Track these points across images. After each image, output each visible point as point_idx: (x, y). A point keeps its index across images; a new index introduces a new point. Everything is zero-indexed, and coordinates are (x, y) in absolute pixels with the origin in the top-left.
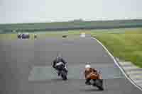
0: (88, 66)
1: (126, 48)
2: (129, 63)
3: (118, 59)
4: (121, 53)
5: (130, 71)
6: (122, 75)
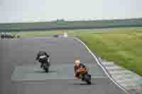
0: (78, 62)
1: (109, 48)
2: (112, 63)
3: (100, 59)
4: (104, 53)
5: (113, 70)
6: (105, 75)
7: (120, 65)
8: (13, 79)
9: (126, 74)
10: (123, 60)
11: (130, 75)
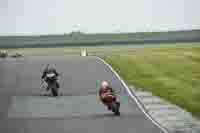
8: (10, 115)
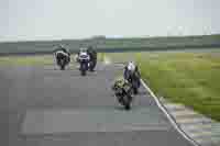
7: (195, 109)
9: (204, 123)
10: (200, 102)
11: (210, 126)
